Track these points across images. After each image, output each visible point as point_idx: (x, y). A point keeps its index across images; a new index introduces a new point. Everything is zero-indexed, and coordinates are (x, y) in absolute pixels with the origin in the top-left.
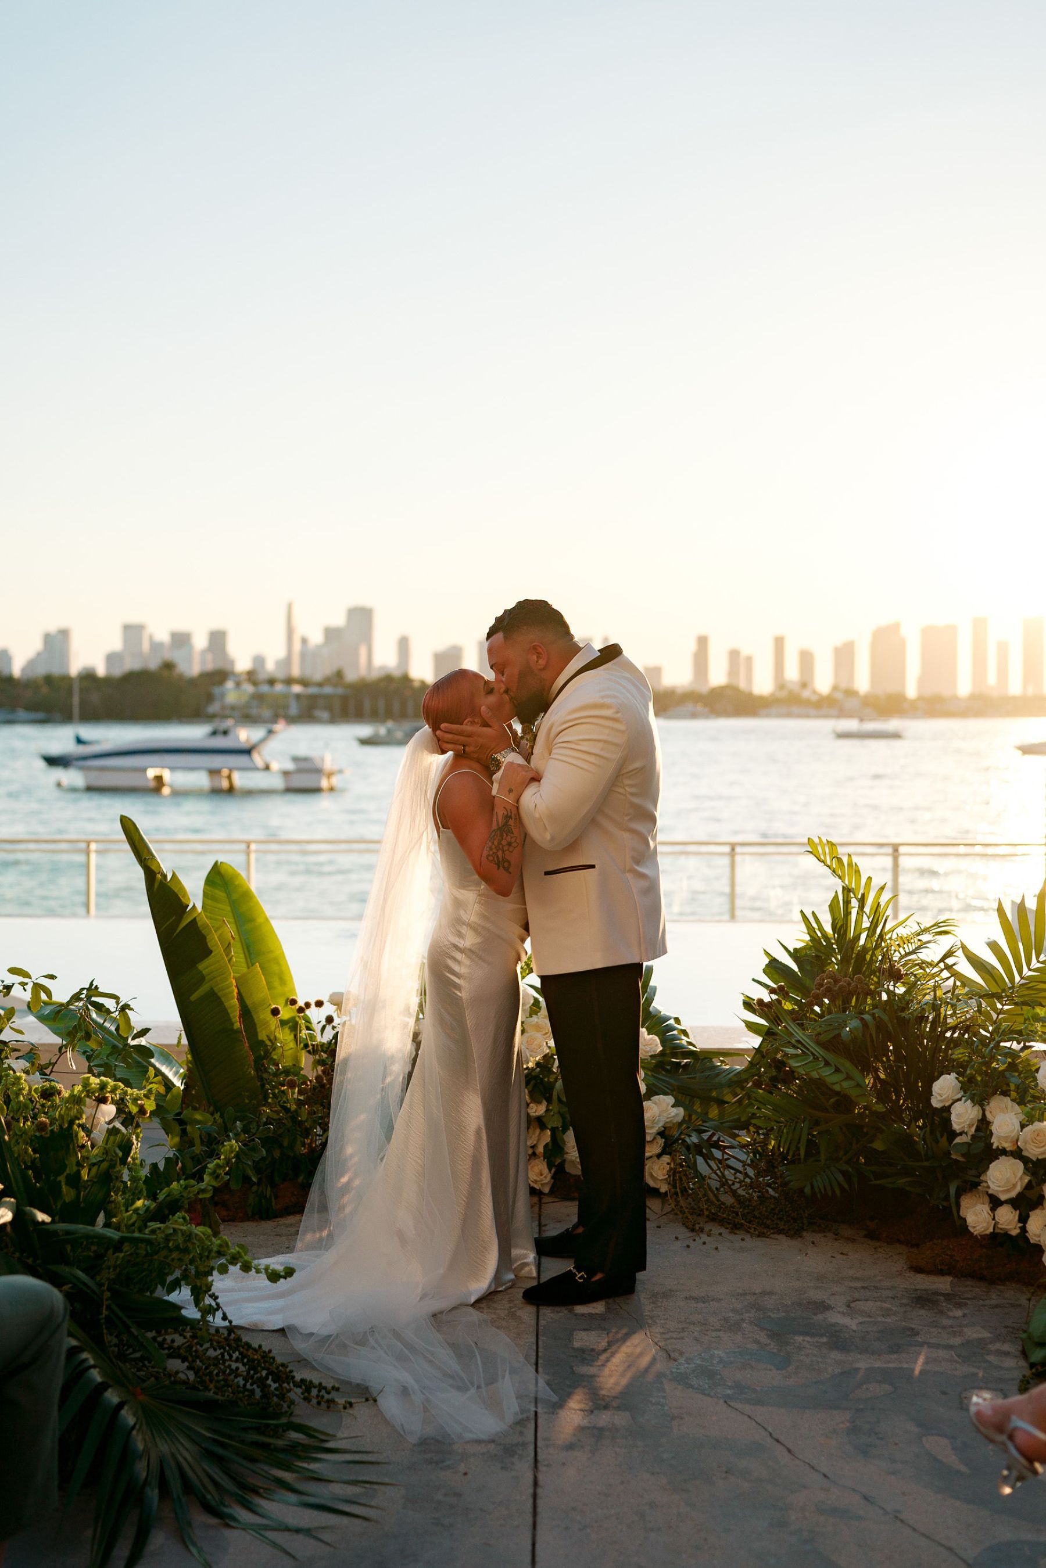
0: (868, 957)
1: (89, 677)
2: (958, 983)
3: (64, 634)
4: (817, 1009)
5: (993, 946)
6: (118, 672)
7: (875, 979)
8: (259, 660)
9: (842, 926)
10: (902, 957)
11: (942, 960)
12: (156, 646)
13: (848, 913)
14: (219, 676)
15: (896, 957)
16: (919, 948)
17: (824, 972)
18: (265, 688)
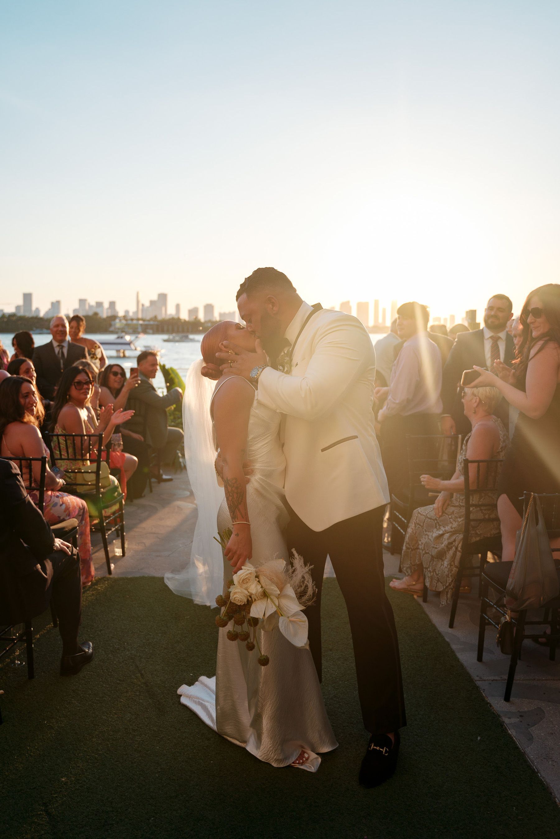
3: (58, 302)
8: (127, 312)
12: (91, 307)
14: (113, 317)
18: (130, 322)
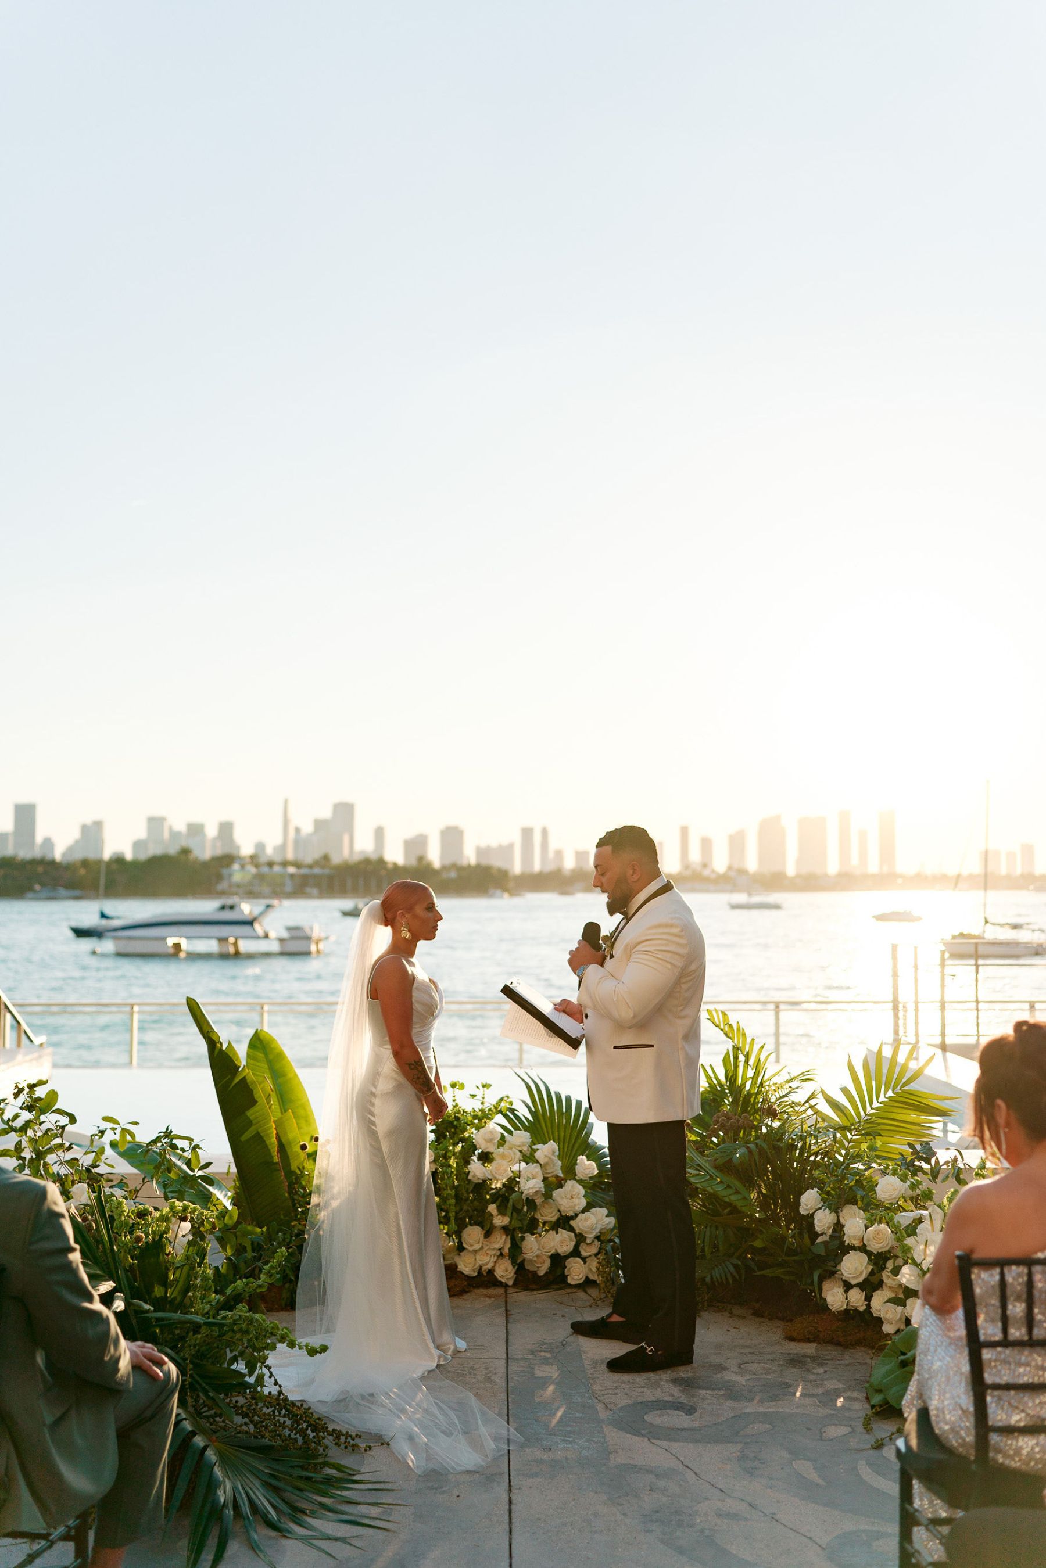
0: (752, 1100)
1: (119, 861)
2: (819, 1119)
3: (98, 824)
4: (714, 1139)
5: (845, 1091)
6: (143, 856)
7: (758, 1117)
8: (260, 846)
9: (732, 1076)
10: (777, 1100)
11: (807, 1101)
12: (175, 835)
13: (736, 1066)
14: (227, 860)
15: (773, 1100)
16: (790, 1092)
17: (719, 1111)
18: (265, 870)
